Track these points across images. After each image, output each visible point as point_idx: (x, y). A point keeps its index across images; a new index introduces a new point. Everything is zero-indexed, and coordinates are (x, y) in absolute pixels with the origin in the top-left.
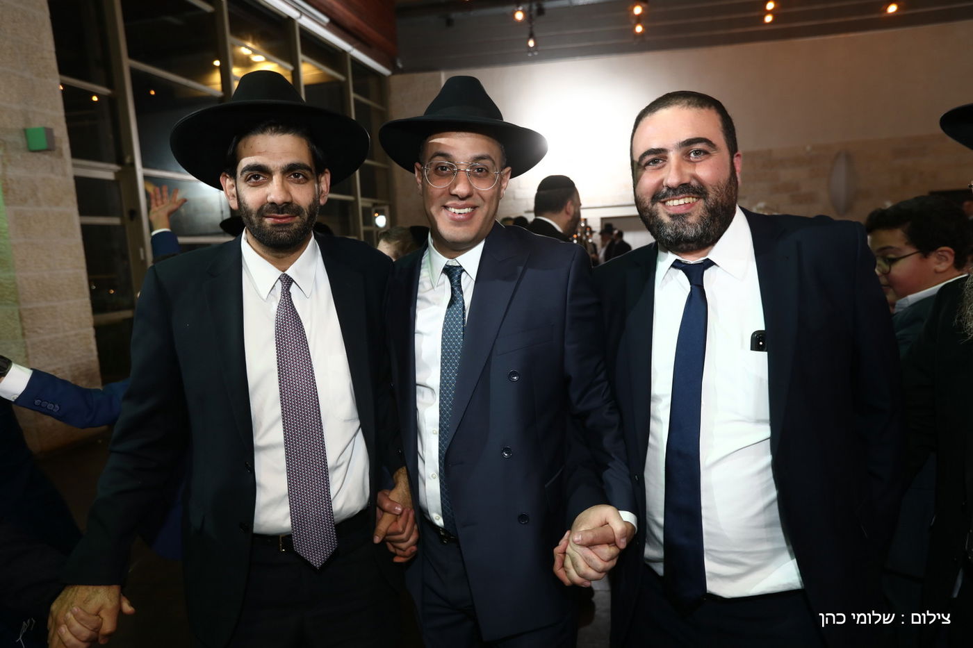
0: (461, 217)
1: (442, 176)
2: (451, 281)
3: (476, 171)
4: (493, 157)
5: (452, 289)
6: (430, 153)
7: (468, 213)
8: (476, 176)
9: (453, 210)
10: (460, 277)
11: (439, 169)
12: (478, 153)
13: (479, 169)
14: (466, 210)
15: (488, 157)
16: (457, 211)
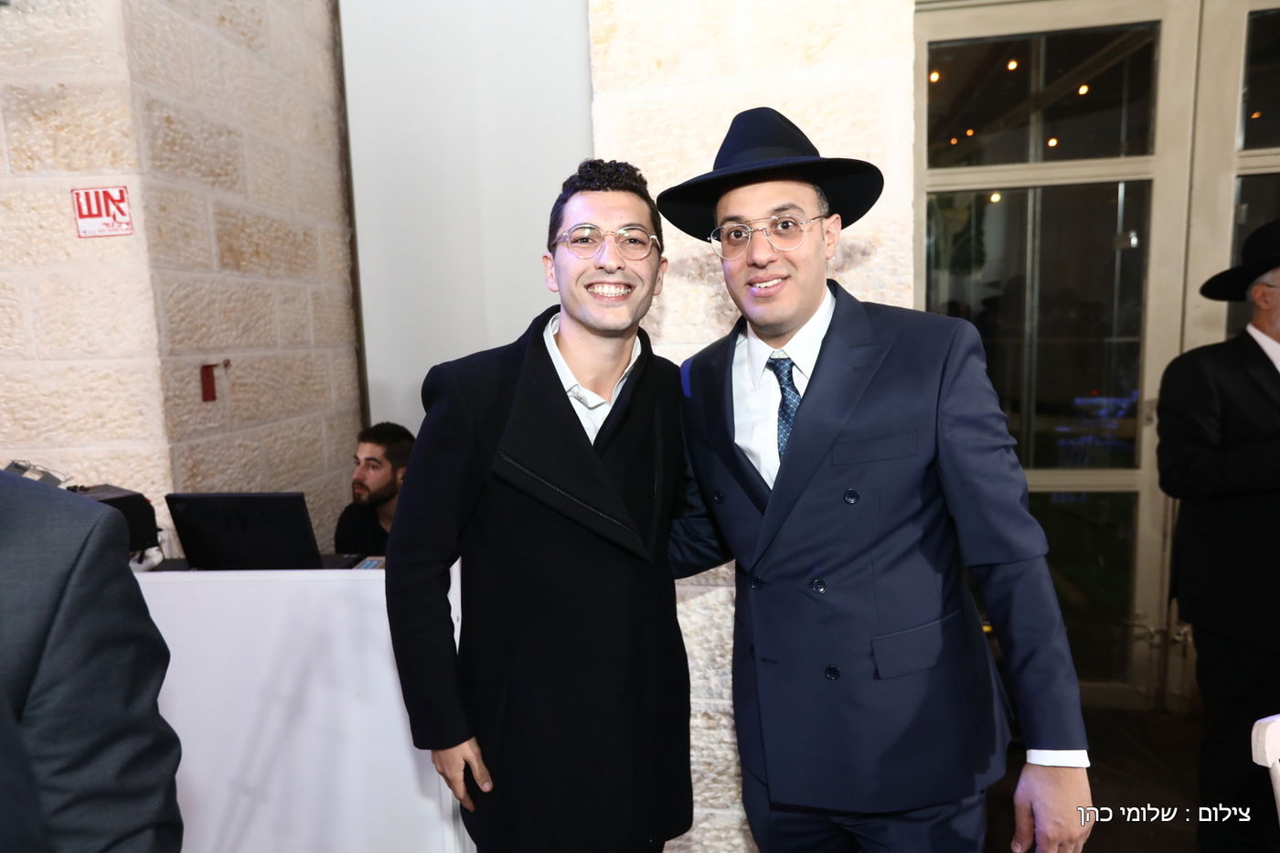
0: (771, 290)
1: (736, 245)
2: (780, 380)
3: (780, 227)
4: (800, 206)
5: (783, 390)
6: (720, 220)
7: (777, 285)
8: (778, 233)
9: (758, 285)
10: (790, 372)
11: (733, 234)
12: (777, 204)
13: (784, 224)
14: (775, 282)
15: (793, 206)
16: (763, 285)
